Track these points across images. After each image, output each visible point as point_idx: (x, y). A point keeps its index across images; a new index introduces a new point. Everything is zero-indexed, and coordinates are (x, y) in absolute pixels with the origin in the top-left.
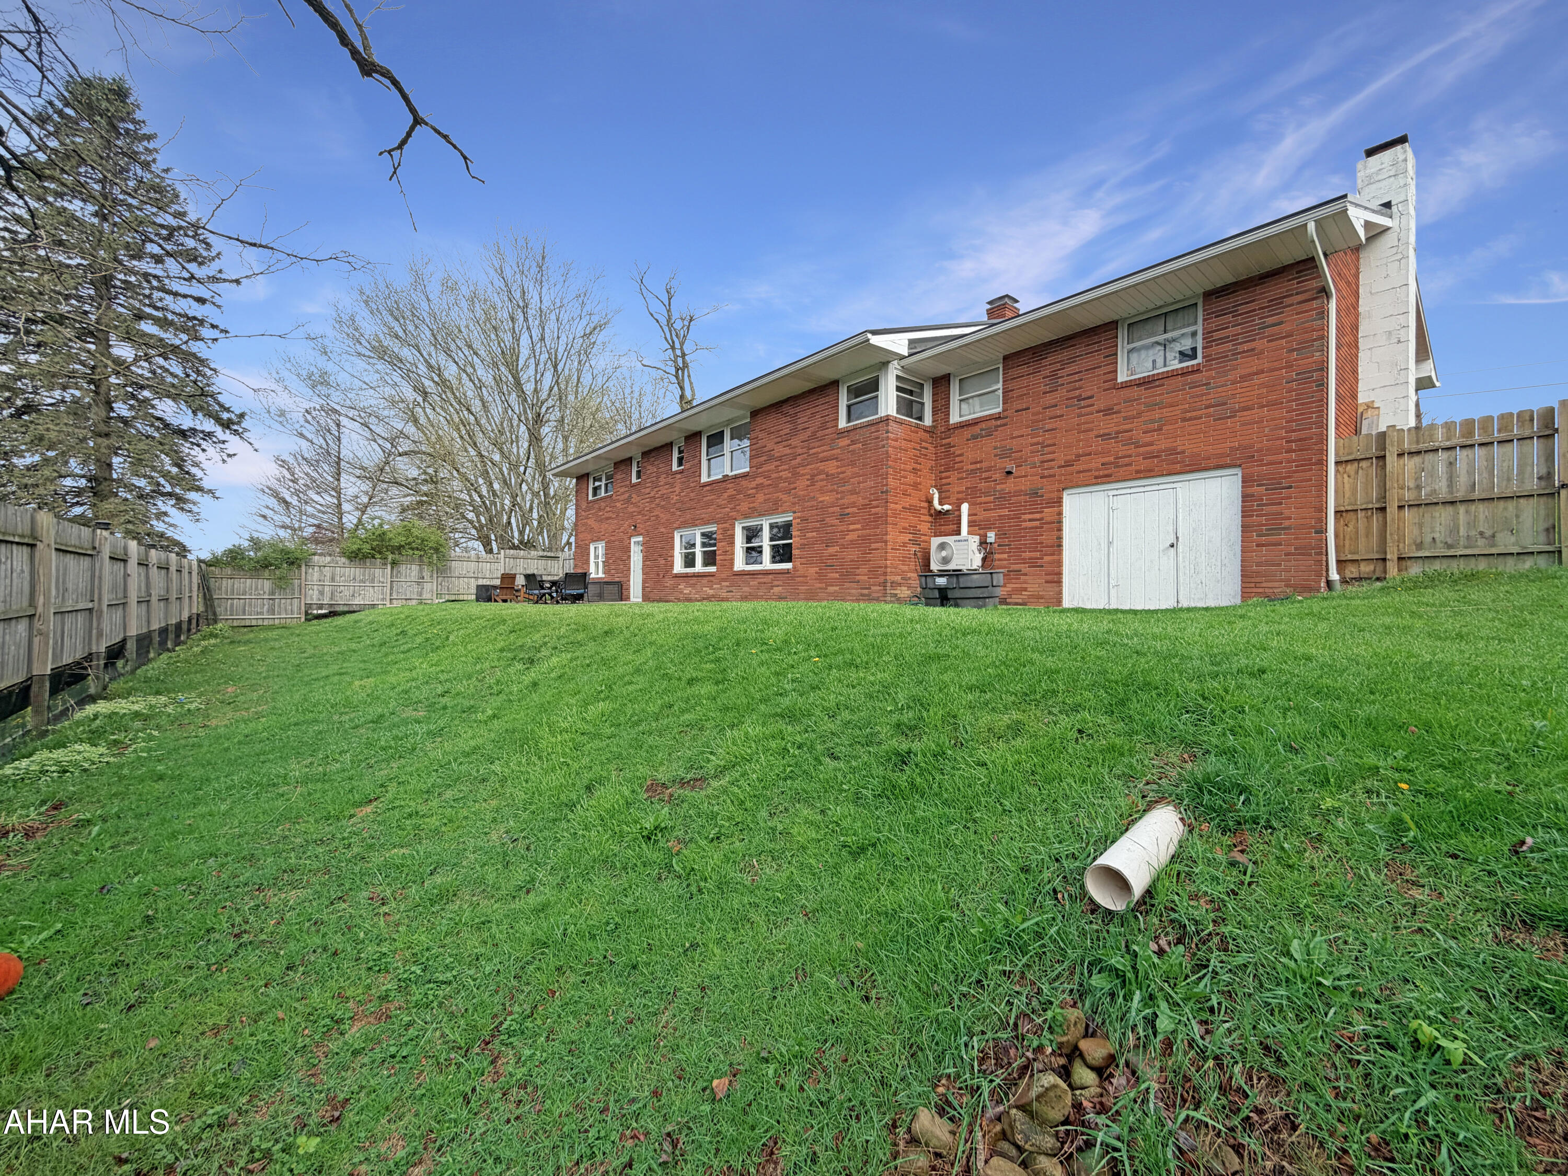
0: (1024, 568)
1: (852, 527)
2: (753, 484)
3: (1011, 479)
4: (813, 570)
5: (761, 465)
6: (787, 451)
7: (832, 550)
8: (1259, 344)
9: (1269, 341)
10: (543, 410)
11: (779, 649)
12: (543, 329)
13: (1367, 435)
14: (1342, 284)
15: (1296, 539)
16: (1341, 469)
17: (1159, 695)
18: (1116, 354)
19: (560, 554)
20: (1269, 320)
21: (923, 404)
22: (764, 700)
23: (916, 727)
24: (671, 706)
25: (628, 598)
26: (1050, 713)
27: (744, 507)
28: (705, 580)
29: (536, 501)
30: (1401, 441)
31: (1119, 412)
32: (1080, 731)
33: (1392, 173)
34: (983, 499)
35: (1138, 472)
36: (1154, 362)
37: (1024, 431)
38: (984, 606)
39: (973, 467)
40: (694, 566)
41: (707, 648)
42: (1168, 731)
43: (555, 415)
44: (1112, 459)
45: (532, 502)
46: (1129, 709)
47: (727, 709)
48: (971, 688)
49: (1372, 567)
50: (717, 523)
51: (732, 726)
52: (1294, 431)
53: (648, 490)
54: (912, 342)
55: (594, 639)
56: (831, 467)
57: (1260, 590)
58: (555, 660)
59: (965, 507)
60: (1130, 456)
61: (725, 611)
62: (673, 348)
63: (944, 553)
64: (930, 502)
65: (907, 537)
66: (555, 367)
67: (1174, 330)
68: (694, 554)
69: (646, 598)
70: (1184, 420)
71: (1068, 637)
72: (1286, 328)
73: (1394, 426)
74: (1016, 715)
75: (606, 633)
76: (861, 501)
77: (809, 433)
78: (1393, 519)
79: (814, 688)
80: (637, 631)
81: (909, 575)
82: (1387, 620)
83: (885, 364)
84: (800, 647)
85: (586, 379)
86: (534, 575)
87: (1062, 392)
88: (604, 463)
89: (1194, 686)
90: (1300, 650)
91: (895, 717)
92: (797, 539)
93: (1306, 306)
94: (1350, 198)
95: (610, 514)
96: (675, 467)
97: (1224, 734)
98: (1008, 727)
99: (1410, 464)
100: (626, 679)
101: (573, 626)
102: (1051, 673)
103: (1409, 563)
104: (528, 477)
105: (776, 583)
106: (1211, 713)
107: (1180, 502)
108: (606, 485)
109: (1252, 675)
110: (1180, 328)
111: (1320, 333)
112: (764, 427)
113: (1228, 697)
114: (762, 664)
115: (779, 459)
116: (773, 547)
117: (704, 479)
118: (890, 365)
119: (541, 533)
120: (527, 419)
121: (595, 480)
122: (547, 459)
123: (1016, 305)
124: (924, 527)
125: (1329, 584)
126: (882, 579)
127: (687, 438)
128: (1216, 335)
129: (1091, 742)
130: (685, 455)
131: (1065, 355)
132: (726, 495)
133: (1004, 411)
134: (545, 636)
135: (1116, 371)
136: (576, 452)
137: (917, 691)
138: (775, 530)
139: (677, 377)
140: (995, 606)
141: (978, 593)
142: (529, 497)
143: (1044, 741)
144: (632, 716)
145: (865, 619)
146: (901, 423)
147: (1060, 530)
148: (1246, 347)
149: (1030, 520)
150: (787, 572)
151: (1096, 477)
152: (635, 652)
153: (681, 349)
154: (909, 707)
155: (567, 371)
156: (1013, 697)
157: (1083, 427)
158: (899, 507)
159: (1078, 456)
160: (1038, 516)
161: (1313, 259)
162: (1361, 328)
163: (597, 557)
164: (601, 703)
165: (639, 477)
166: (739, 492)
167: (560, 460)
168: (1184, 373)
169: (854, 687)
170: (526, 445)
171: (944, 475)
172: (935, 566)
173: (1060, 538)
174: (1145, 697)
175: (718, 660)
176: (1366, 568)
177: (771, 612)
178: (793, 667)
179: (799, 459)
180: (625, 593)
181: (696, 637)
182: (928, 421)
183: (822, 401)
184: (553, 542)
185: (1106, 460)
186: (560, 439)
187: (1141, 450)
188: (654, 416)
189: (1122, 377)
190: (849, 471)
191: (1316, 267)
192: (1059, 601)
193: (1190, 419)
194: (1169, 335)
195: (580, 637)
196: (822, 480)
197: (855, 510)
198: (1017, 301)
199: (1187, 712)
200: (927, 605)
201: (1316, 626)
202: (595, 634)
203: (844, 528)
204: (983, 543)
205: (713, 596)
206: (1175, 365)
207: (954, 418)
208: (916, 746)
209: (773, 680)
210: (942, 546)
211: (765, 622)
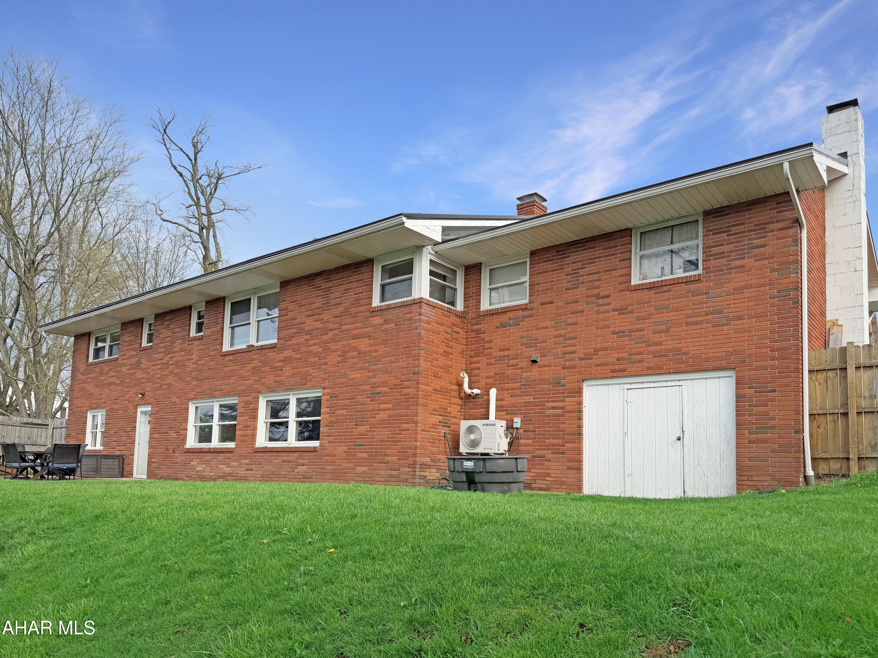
0: (548, 454)
1: (383, 406)
2: (281, 357)
3: (536, 368)
4: (341, 449)
5: (291, 338)
6: (318, 325)
7: (362, 429)
8: (748, 262)
9: (756, 260)
10: (39, 257)
11: (294, 539)
12: (45, 168)
13: (833, 349)
14: (811, 217)
15: (779, 437)
16: (814, 378)
17: (651, 588)
18: (630, 259)
19: (49, 421)
20: (756, 242)
21: (455, 290)
22: (272, 596)
23: (428, 623)
24: (167, 603)
25: (130, 474)
26: (555, 607)
27: (270, 380)
28: (221, 457)
29: (23, 360)
30: (857, 357)
31: (632, 312)
32: (582, 626)
33: (847, 129)
34: (510, 385)
35: (649, 368)
36: (663, 268)
37: (549, 323)
38: (509, 491)
39: (502, 353)
40: (210, 441)
41: (214, 536)
42: (658, 624)
43: (53, 264)
44: (626, 355)
45: (18, 359)
46: (626, 603)
47: (232, 606)
48: (483, 582)
49: (838, 465)
50: (238, 394)
51: (235, 625)
52: (776, 341)
53: (160, 356)
54: (445, 229)
55: (82, 524)
56: (364, 344)
57: (752, 483)
58: (31, 548)
59: (493, 392)
60: (641, 353)
61: (239, 495)
62: (197, 204)
63: (472, 437)
64: (460, 385)
65: (436, 419)
66: (57, 212)
67: (679, 241)
68: (211, 427)
69: (151, 474)
70: (688, 324)
71: (576, 529)
72: (769, 250)
73: (852, 343)
74: (524, 609)
75: (97, 517)
76: (392, 381)
77: (341, 308)
78: (853, 424)
79: (327, 582)
80: (134, 516)
81: (439, 457)
82: (846, 515)
83: (419, 248)
84: (316, 537)
85: (95, 226)
86: (14, 445)
87: (582, 290)
88: (108, 322)
89: (681, 579)
90: (770, 544)
91: (407, 614)
92: (326, 416)
93: (784, 233)
94: (815, 146)
95: (114, 380)
96: (193, 333)
97: (703, 626)
98: (516, 622)
99: (865, 375)
100: (117, 571)
101: (57, 508)
102: (558, 567)
103: (866, 462)
104: (15, 332)
105: (301, 461)
106: (693, 606)
107: (685, 398)
108: (111, 347)
109: (729, 568)
110: (684, 241)
111: (795, 258)
112: (295, 298)
113: (709, 591)
114: (273, 555)
115: (309, 332)
116: (300, 423)
117: (226, 347)
118: (425, 250)
119: (28, 396)
120: (18, 265)
121: (97, 340)
122: (40, 312)
123: (544, 204)
124: (454, 410)
125: (806, 477)
126: (411, 460)
127: (208, 303)
128: (714, 250)
129: (591, 635)
130: (205, 320)
131: (585, 255)
132: (249, 367)
133: (531, 302)
134: (21, 519)
135: (630, 275)
136: (77, 306)
137: (432, 585)
138: (304, 405)
139: (201, 236)
140: (519, 491)
141: (504, 478)
142: (14, 353)
143: (548, 636)
144: (120, 614)
145: (388, 506)
146: (434, 306)
147: (580, 419)
148: (738, 263)
149: (553, 408)
150: (314, 450)
151: (612, 371)
152: (130, 540)
153: (207, 207)
154: (422, 602)
155: (70, 217)
156: (522, 592)
157: (601, 324)
158: (430, 389)
159: (596, 350)
160: (560, 404)
161: (788, 193)
162: (827, 256)
163: (95, 426)
164: (84, 600)
165: (150, 340)
166: (265, 364)
167: (57, 315)
168: (688, 281)
169: (368, 580)
170: (15, 294)
171: (474, 359)
172: (463, 449)
173: (580, 427)
174: (639, 590)
175: (225, 551)
176: (835, 466)
177: (289, 498)
178: (306, 558)
179: (330, 334)
180: (126, 469)
181: (201, 523)
182: (460, 306)
183: (354, 278)
184: (42, 407)
185: (621, 355)
186: (58, 291)
187: (652, 348)
188: (172, 275)
189: (635, 281)
190: (381, 350)
191: (791, 201)
192: (579, 488)
193: (693, 324)
194: (674, 247)
195: (65, 521)
196: (353, 357)
197: (386, 389)
198: (545, 200)
199: (675, 605)
200: (455, 488)
201: (790, 520)
202: (84, 518)
203: (375, 406)
204: (510, 427)
205: (230, 475)
206: (680, 274)
207: (485, 306)
208: (427, 644)
209: (284, 573)
210: (471, 430)
211: (281, 508)
